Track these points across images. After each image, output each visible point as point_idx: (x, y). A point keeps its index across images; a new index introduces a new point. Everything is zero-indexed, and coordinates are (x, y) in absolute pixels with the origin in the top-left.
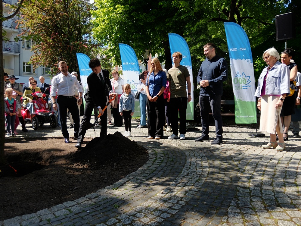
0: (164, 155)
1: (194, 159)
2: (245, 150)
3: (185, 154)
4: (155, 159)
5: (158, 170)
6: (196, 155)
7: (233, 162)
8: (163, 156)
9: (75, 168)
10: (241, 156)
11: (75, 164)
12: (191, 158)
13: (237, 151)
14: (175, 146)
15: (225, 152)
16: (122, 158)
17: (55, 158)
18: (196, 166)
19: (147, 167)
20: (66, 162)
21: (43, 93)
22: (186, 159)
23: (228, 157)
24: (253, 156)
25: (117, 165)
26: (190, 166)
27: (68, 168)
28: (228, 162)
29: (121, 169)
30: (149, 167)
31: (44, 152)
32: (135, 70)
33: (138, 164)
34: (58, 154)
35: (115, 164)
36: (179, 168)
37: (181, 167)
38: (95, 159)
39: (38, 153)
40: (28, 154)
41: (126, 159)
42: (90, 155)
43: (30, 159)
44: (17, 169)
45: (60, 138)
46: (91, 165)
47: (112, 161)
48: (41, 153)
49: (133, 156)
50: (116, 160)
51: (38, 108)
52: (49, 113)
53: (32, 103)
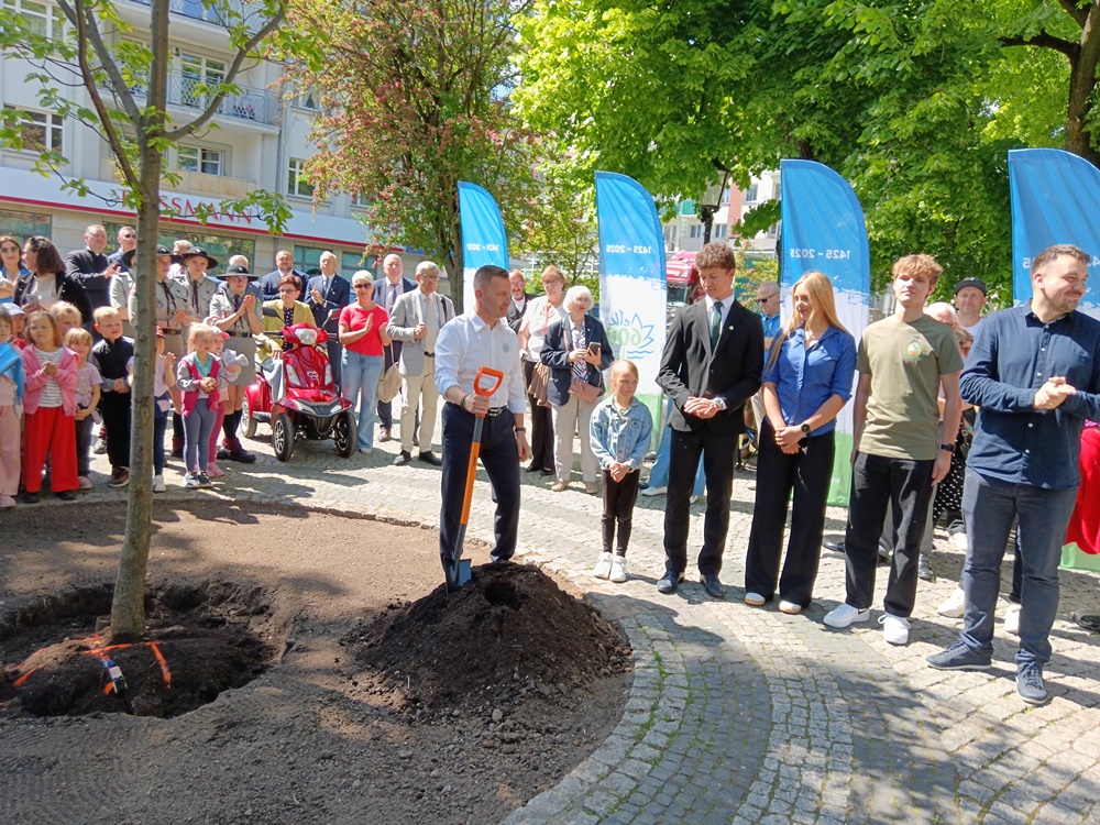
0: (689, 701)
1: (797, 751)
2: (1032, 731)
3: (772, 707)
4: (645, 717)
5: (637, 797)
6: (812, 724)
7: (953, 807)
8: (682, 704)
9: (359, 702)
10: (1000, 773)
11: (363, 680)
12: (788, 741)
13: (991, 730)
14: (747, 640)
15: (938, 729)
16: (524, 691)
17: (306, 631)
18: (793, 806)
19: (600, 771)
20: (337, 661)
21: (319, 329)
22: (766, 742)
23: (944, 765)
24: (1053, 782)
25: (502, 720)
26: (771, 795)
27: (335, 699)
28: (933, 800)
29: (512, 741)
30: (612, 769)
31: (280, 588)
32: (647, 276)
33: (579, 730)
34: (321, 611)
35: (497, 714)
36: (723, 804)
37: (730, 801)
38: (431, 674)
39: (260, 589)
40: (228, 585)
41: (541, 696)
42: (418, 652)
43: (233, 606)
44: (171, 670)
45: (350, 515)
46: (416, 701)
47: (488, 695)
48: (271, 589)
49: (570, 684)
50: (505, 696)
51: (298, 384)
52: (333, 406)
53: (281, 362)
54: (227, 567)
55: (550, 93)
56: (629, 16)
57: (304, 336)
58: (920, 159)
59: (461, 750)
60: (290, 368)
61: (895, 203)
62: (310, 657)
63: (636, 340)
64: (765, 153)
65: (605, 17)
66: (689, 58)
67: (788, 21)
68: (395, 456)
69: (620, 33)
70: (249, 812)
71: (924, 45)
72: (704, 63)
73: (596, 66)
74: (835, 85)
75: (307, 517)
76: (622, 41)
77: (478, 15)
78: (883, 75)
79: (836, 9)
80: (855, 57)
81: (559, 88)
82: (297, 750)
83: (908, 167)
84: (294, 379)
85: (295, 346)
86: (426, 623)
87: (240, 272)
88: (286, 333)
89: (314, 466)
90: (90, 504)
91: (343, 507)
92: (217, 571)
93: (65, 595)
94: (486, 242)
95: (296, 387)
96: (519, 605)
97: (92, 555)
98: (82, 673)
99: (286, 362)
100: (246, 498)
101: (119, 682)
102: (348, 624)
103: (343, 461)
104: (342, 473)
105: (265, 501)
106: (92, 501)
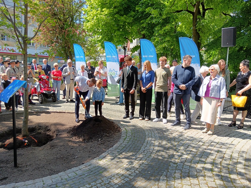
0: (132, 134)
1: (150, 139)
2: (186, 132)
3: (146, 134)
4: (125, 137)
5: (126, 147)
6: (152, 135)
7: (174, 143)
8: (131, 135)
9: (74, 141)
10: (181, 138)
11: (74, 138)
12: (149, 138)
13: (180, 133)
14: (140, 125)
15: (172, 134)
16: (104, 135)
17: (60, 132)
18: (150, 145)
19: (119, 144)
20: (68, 135)
21: (47, 76)
22: (145, 138)
23: (173, 138)
24: (189, 138)
25: (101, 140)
26: (147, 144)
27: (69, 141)
28: (171, 142)
29: (103, 143)
30: (121, 144)
31: (52, 126)
32: (115, 62)
33: (114, 140)
34: (61, 128)
35: (100, 140)
36: (140, 146)
37: (141, 146)
38: (87, 135)
39: (47, 126)
40: (40, 126)
41: (107, 136)
42: (83, 132)
43: (42, 130)
44: (36, 140)
45: (60, 112)
46: (84, 139)
47: (97, 137)
48: (50, 126)
49: (112, 134)
50: (101, 137)
51: (43, 87)
52: (51, 91)
53: (39, 83)
54: (39, 123)
55: (92, 25)
56: (108, 10)
57: (43, 77)
58: (165, 38)
59: (95, 145)
60: (41, 84)
61: (161, 46)
62: (62, 135)
63: (114, 74)
64: (136, 37)
65: (103, 10)
66: (120, 18)
67: (139, 11)
68: (65, 101)
69: (106, 13)
70: (62, 157)
71: (164, 17)
72: (123, 19)
73: (102, 20)
74: (148, 24)
75: (50, 114)
76: (106, 15)
77: (72, 5)
78: (157, 22)
79: (148, 9)
80: (152, 18)
81: (94, 24)
82: (66, 148)
83: (163, 39)
84: (42, 86)
85: (41, 80)
86: (84, 127)
87: (30, 65)
88: (40, 77)
89: (48, 104)
90: (4, 115)
91: (58, 111)
92: (37, 124)
93: (8, 131)
94: (80, 56)
95: (43, 88)
96: (101, 122)
97: (10, 124)
98: (20, 142)
99: (40, 83)
100: (37, 111)
101: (27, 143)
102: (68, 130)
103: (54, 103)
104: (55, 105)
105: (41, 111)
106: (4, 114)
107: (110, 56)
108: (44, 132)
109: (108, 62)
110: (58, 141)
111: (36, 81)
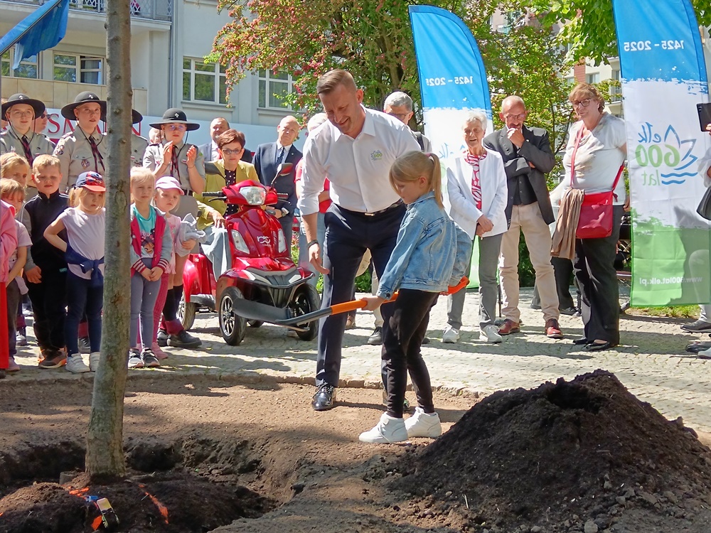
9: (406, 526)
11: (406, 507)
16: (623, 498)
17: (315, 473)
20: (365, 492)
21: (268, 188)
31: (271, 440)
34: (329, 456)
38: (494, 490)
39: (245, 443)
40: (205, 443)
41: (645, 504)
42: (471, 470)
43: (214, 465)
44: (166, 504)
46: (479, 520)
47: (573, 508)
48: (259, 442)
49: (680, 493)
50: (596, 508)
51: (248, 252)
52: (291, 275)
53: (224, 230)
54: (201, 426)
57: (251, 195)
60: (235, 234)
62: (330, 490)
63: (672, 160)
75: (279, 389)
84: (241, 247)
85: (238, 210)
86: (475, 439)
88: (229, 193)
90: (22, 383)
92: (189, 429)
93: (20, 453)
94: (454, 74)
95: (244, 255)
96: (596, 410)
97: (39, 421)
98: (64, 508)
100: (202, 372)
101: (108, 514)
102: (367, 463)
105: (224, 375)
106: (25, 379)
107: (645, 45)
108: (222, 478)
109: (632, 82)
110: (299, 518)
111: (210, 218)
